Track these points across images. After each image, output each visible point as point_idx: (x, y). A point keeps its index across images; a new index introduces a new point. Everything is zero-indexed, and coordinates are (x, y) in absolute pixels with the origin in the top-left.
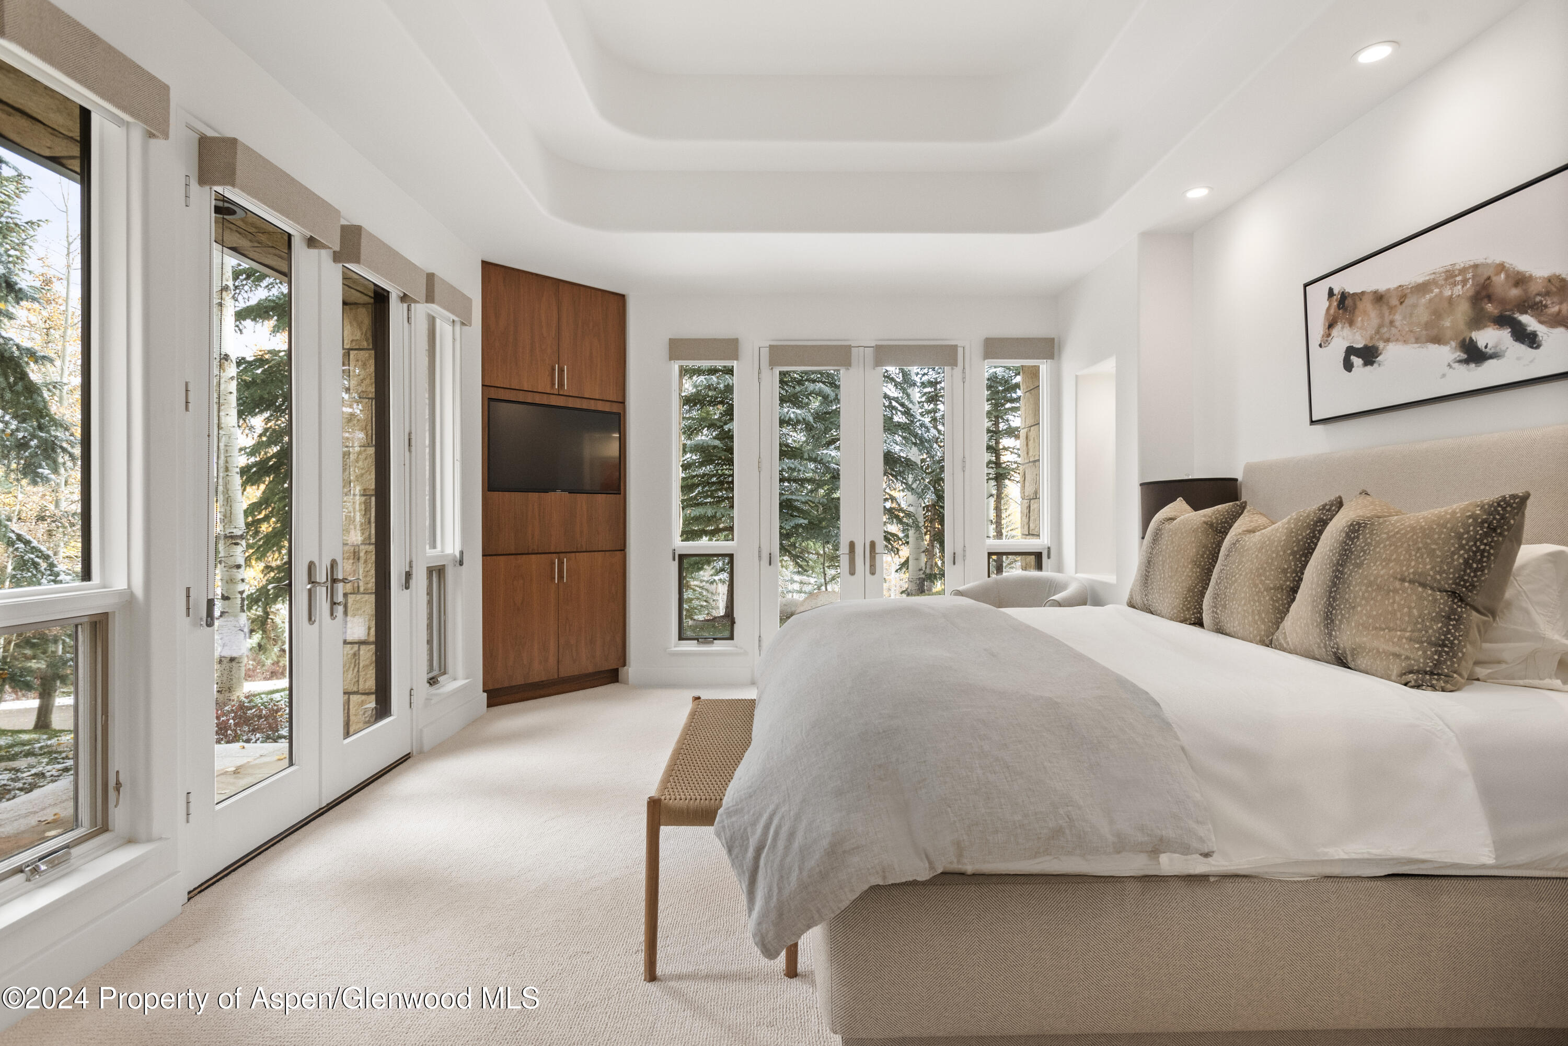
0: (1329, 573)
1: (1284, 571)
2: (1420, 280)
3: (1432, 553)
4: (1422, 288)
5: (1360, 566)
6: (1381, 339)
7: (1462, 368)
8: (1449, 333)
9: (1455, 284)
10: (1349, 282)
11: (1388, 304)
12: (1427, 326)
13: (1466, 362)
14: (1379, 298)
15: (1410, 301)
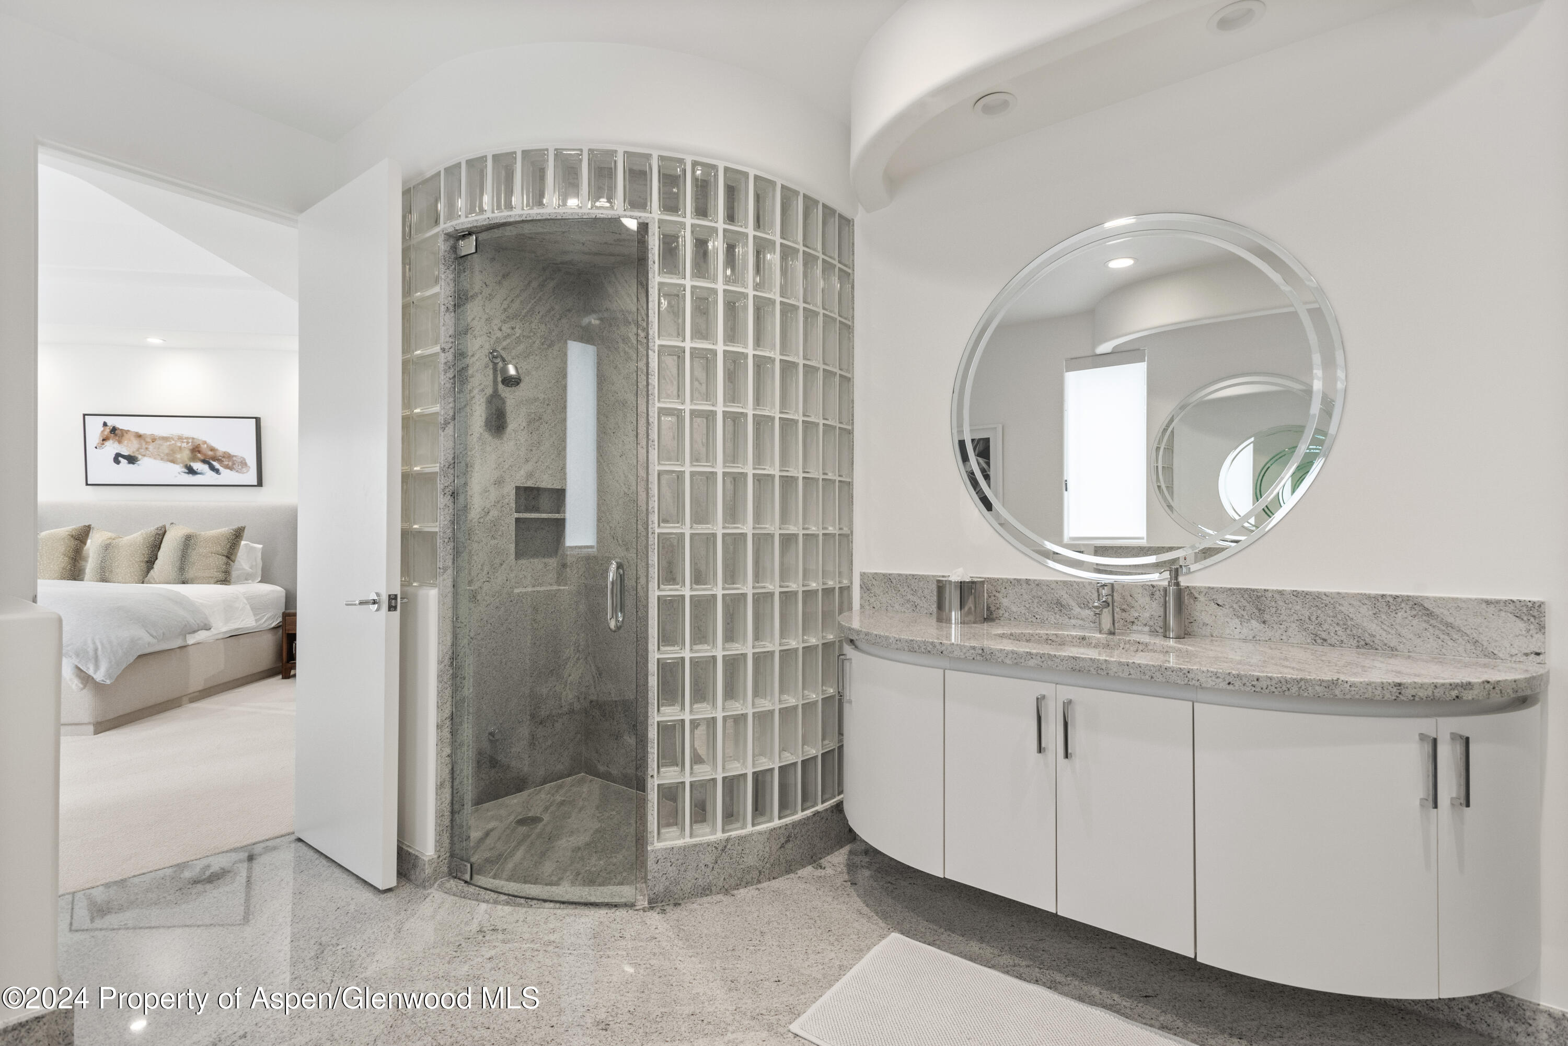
0: (180, 553)
1: (144, 554)
2: (165, 435)
3: (220, 544)
4: (165, 439)
5: (195, 549)
6: (140, 454)
7: (186, 475)
8: (179, 461)
9: (183, 442)
10: (120, 423)
11: (144, 440)
12: (167, 455)
13: (188, 473)
14: (139, 436)
15: (158, 442)
